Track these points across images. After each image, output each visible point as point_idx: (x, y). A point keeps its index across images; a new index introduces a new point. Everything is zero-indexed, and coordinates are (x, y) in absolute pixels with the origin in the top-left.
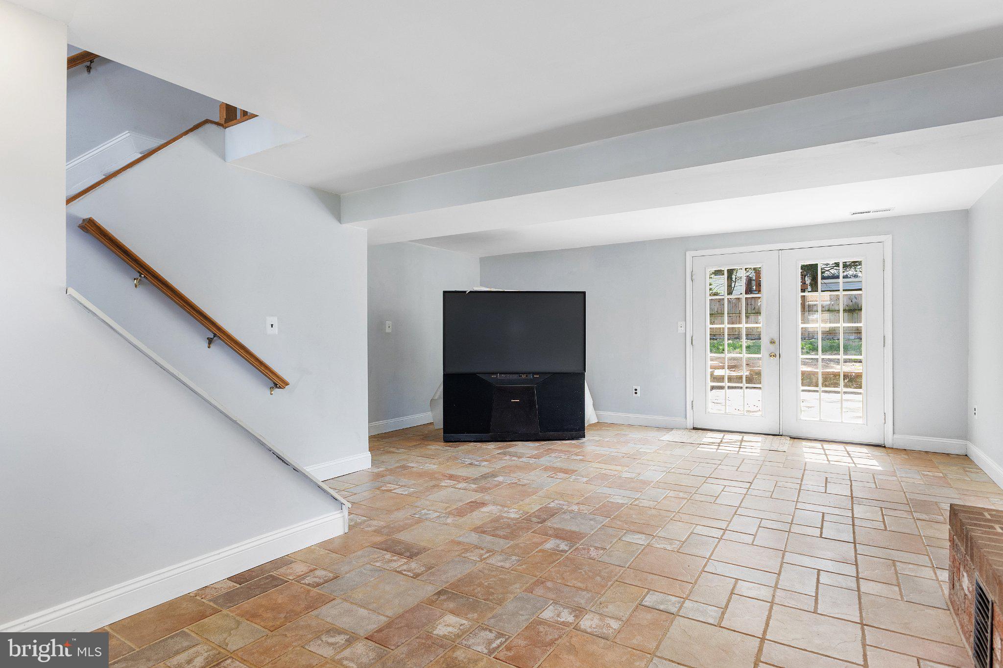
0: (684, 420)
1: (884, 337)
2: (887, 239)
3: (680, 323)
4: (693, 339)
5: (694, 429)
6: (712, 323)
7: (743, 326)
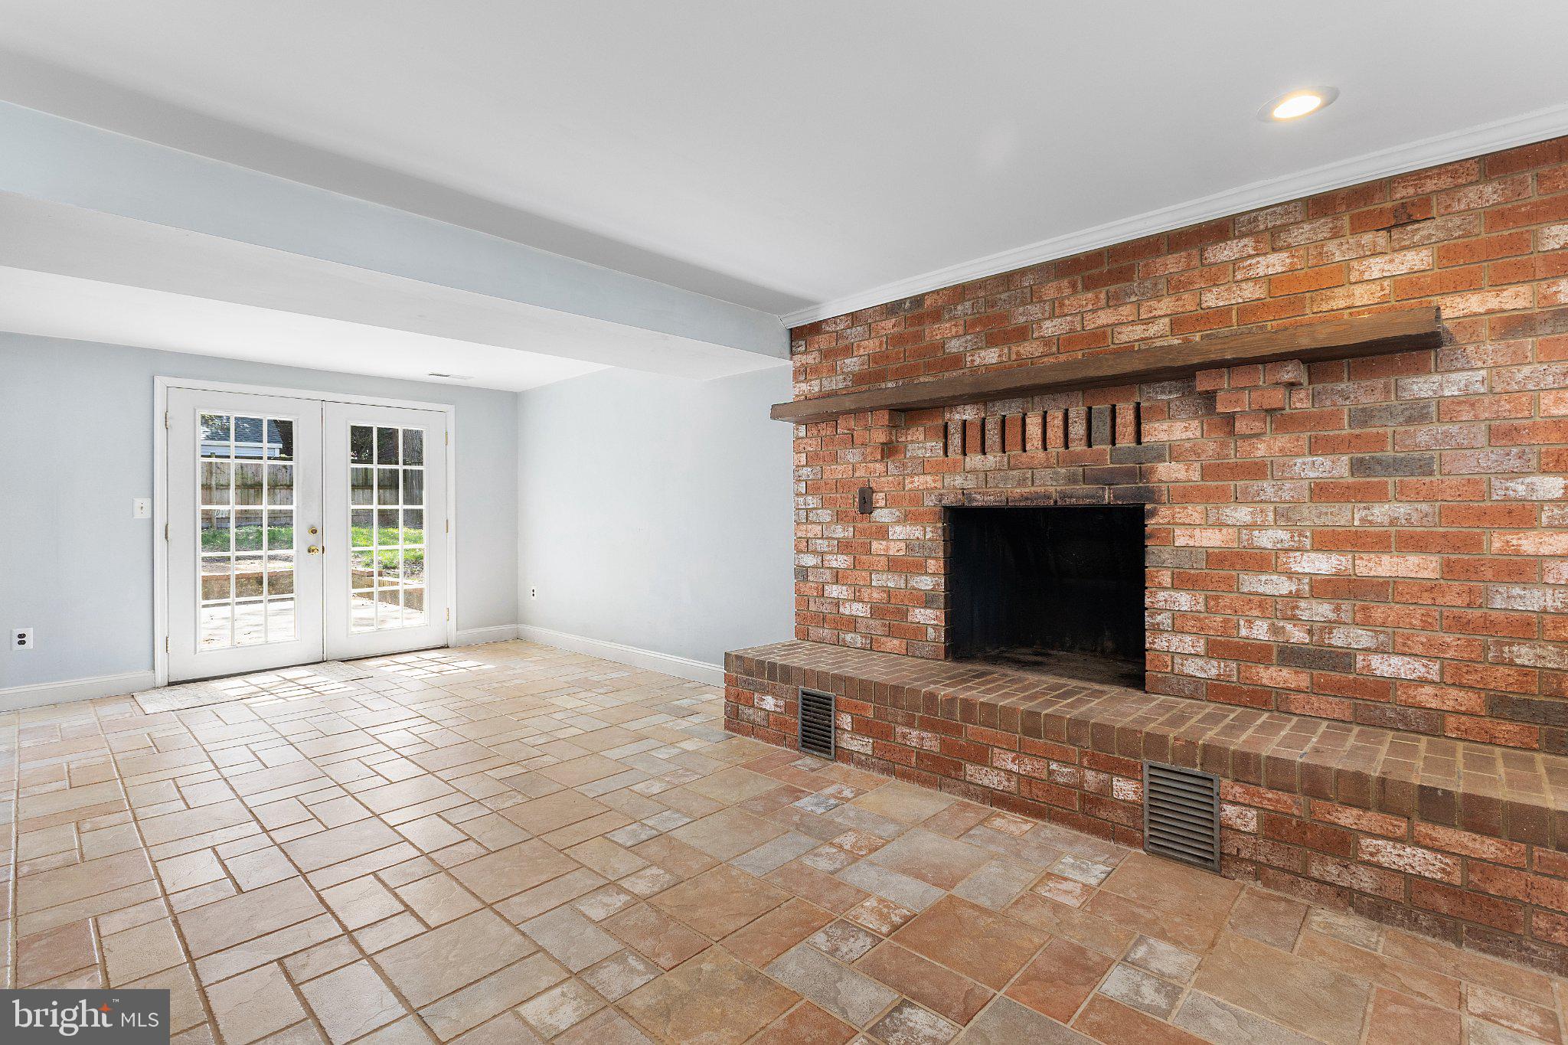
0: (150, 673)
1: (447, 521)
2: (450, 409)
3: (138, 502)
4: (169, 529)
5: (170, 684)
6: (204, 502)
7: (265, 507)
